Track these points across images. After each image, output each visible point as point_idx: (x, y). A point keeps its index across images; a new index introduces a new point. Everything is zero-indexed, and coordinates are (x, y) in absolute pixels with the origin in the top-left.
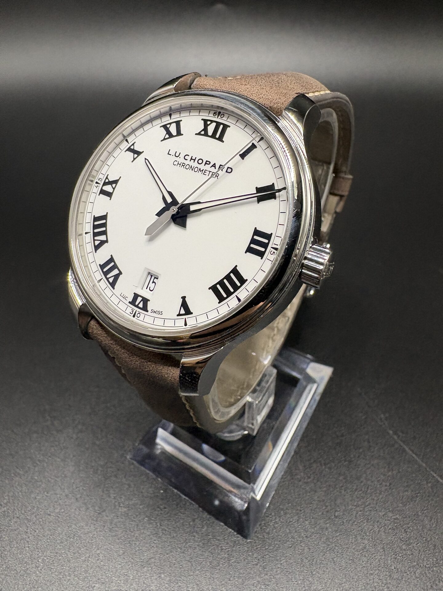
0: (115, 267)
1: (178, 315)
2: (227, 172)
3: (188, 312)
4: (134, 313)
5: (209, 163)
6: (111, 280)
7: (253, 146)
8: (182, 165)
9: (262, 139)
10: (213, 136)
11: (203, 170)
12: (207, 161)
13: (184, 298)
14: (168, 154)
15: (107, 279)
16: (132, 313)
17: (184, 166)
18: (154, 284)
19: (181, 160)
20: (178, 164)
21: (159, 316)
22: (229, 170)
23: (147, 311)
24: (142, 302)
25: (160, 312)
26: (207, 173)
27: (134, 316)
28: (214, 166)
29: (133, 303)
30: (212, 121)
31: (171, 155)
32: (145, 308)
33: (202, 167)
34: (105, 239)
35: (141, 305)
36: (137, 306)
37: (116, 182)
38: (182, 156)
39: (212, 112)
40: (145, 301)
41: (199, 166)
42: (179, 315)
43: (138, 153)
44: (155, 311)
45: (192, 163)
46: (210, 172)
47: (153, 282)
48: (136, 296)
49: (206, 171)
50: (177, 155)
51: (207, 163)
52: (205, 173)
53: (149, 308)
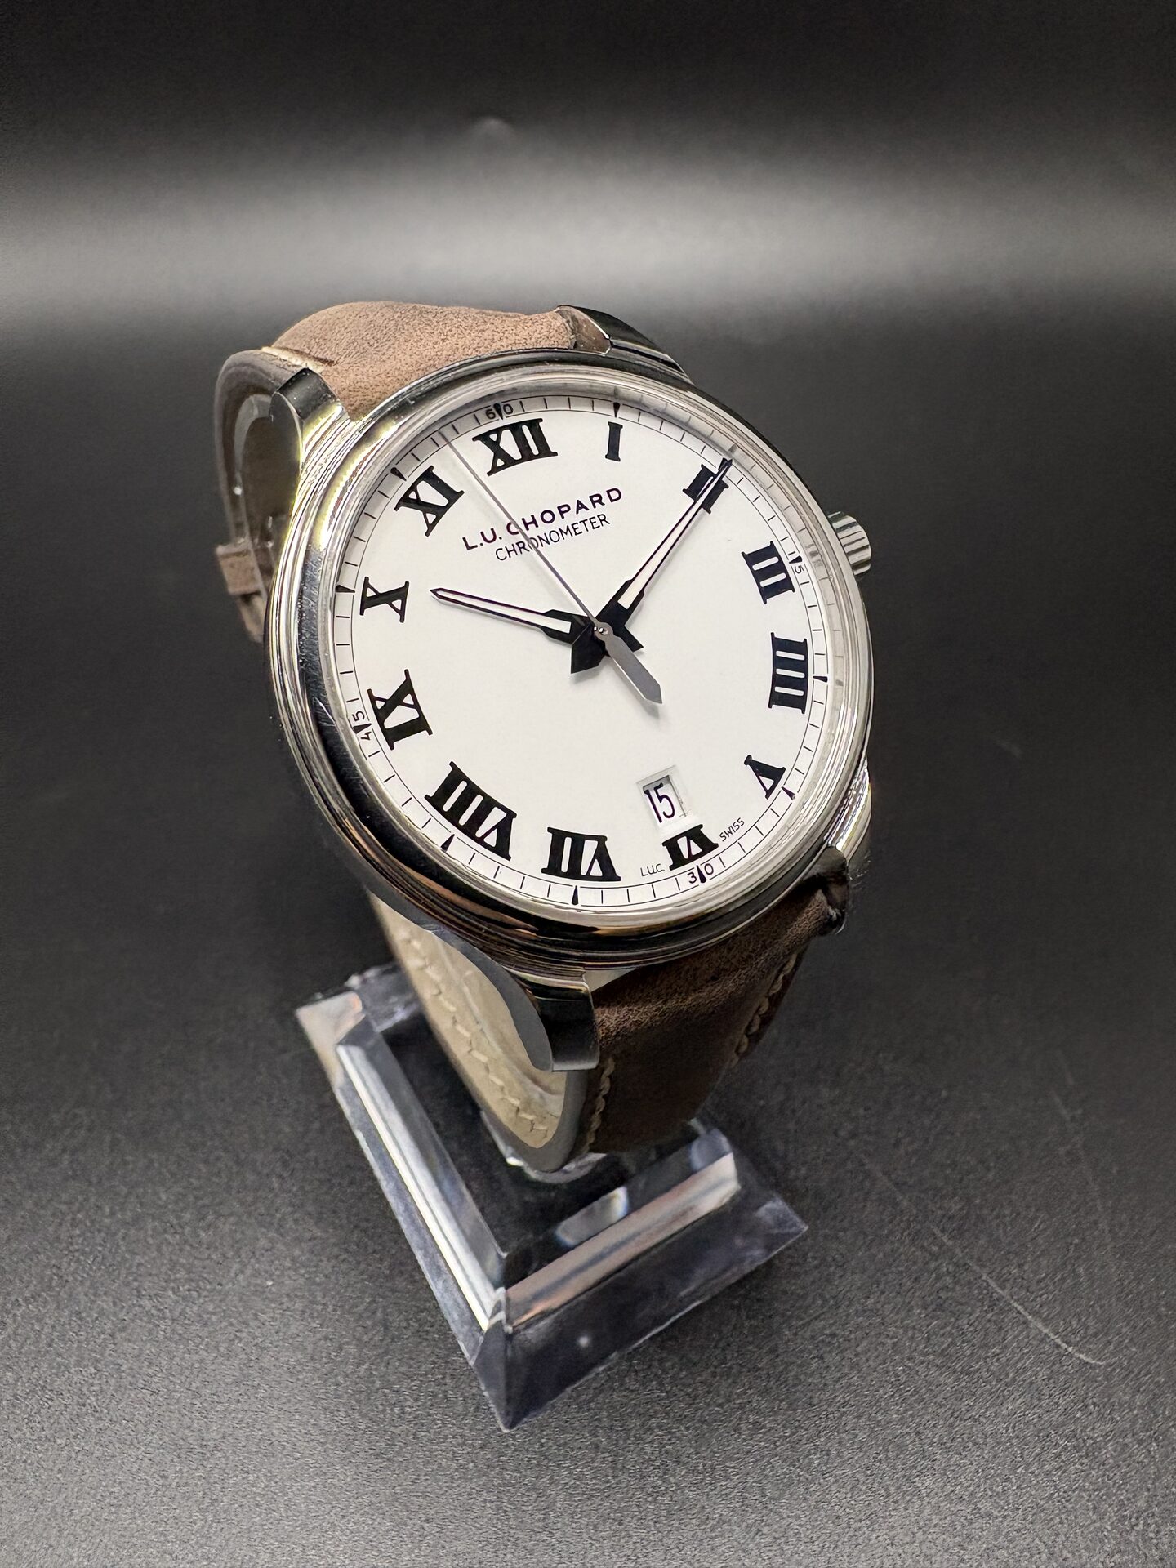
0: (579, 840)
1: (767, 797)
2: (612, 500)
3: (775, 774)
4: (697, 875)
5: (566, 508)
6: (597, 871)
7: (615, 429)
8: (520, 548)
9: (616, 407)
10: (527, 455)
11: (568, 529)
12: (559, 508)
13: (749, 761)
14: (469, 548)
15: (588, 877)
16: (693, 879)
17: (524, 547)
18: (665, 800)
19: (508, 541)
20: (509, 552)
21: (743, 830)
22: (614, 495)
23: (716, 846)
24: (692, 842)
25: (737, 823)
26: (581, 527)
27: (703, 880)
28: (580, 506)
29: (678, 861)
30: (498, 431)
31: (476, 546)
32: (707, 846)
33: (560, 523)
34: (504, 815)
35: (696, 849)
36: (692, 858)
37: (407, 688)
38: (501, 531)
39: (481, 415)
40: (695, 834)
41: (555, 526)
42: (769, 793)
43: (401, 593)
44: (727, 830)
45: (533, 532)
46: (584, 522)
47: (661, 799)
48: (671, 845)
49: (575, 526)
50: (490, 537)
51: (563, 509)
52: (577, 531)
53: (714, 839)
